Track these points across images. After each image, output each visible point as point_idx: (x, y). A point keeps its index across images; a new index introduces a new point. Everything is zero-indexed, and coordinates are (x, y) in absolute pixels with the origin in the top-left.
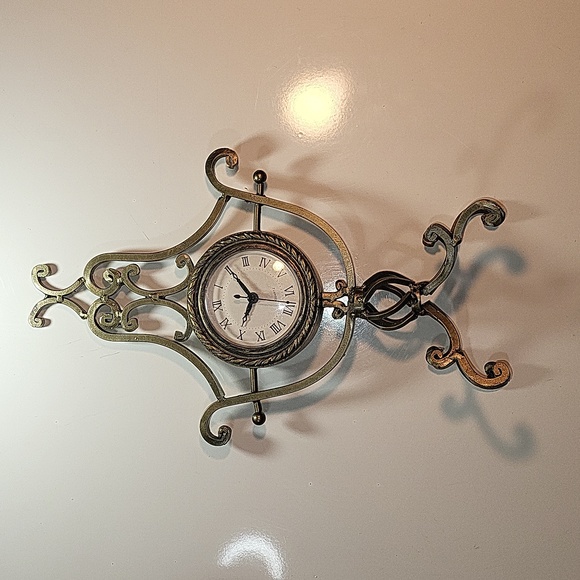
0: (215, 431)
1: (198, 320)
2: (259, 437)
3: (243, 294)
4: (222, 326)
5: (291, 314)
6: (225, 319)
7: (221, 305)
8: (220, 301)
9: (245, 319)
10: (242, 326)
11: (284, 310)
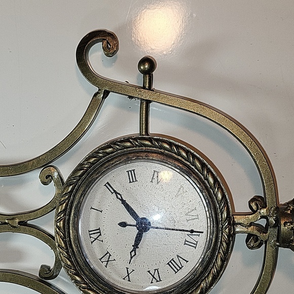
4: (102, 262)
5: (195, 245)
6: (107, 254)
7: (100, 235)
8: (99, 229)
9: (133, 253)
10: (130, 263)
11: (186, 241)
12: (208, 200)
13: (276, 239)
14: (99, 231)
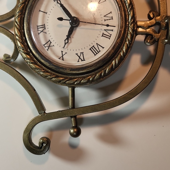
0: (36, 141)
1: (24, 42)
2: (73, 147)
3: (65, 16)
4: (45, 47)
5: (109, 37)
6: (49, 41)
7: (45, 29)
8: (44, 25)
9: (66, 41)
10: (64, 48)
11: (103, 34)
12: (120, 5)
13: (165, 37)
14: (44, 26)
